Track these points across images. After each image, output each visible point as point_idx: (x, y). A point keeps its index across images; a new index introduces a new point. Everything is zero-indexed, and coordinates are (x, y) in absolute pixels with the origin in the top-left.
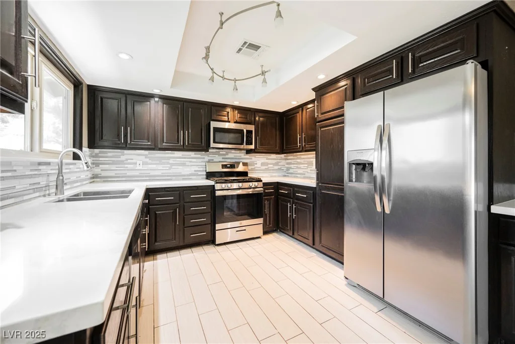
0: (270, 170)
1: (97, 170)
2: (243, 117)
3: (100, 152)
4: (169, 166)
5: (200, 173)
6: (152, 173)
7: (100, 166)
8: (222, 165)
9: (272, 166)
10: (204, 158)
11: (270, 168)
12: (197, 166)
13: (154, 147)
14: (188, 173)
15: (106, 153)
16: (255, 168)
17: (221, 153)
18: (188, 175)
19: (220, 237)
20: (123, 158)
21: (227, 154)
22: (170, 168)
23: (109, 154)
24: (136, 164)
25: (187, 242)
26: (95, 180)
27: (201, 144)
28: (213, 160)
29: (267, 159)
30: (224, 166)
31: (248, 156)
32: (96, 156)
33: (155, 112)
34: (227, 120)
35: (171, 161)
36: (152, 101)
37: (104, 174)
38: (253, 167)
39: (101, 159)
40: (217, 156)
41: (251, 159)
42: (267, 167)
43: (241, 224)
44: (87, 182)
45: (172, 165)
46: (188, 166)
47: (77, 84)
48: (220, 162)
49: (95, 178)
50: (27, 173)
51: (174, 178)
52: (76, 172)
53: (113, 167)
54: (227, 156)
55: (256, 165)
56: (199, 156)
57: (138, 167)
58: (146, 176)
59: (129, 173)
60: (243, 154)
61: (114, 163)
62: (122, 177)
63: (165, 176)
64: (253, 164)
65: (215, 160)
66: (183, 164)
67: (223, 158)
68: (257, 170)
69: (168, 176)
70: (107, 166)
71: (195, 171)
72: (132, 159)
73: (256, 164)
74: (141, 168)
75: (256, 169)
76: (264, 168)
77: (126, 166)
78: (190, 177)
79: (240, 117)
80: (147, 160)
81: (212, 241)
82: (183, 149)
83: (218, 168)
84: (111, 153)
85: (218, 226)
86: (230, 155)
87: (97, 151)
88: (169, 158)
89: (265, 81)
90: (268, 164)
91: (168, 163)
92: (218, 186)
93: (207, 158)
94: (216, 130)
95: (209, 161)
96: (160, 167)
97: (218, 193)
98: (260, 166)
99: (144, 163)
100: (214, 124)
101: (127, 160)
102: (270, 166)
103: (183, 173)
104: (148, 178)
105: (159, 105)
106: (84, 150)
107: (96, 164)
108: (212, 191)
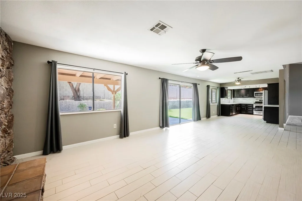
1: (234, 101)
13: (243, 97)
18: (251, 102)
25: (248, 113)
27: (252, 96)
30: (260, 100)
33: (243, 92)
36: (242, 90)
47: (231, 90)
49: (234, 102)
52: (231, 101)
62: (238, 102)
66: (250, 100)
71: (253, 101)
74: (241, 101)
80: (242, 99)
81: (252, 114)
82: (248, 97)
83: (259, 101)
84: (236, 98)
85: (254, 111)
93: (256, 99)
94: (255, 93)
100: (255, 92)
105: (244, 90)
106: (232, 98)
107: (234, 100)
108: (253, 105)
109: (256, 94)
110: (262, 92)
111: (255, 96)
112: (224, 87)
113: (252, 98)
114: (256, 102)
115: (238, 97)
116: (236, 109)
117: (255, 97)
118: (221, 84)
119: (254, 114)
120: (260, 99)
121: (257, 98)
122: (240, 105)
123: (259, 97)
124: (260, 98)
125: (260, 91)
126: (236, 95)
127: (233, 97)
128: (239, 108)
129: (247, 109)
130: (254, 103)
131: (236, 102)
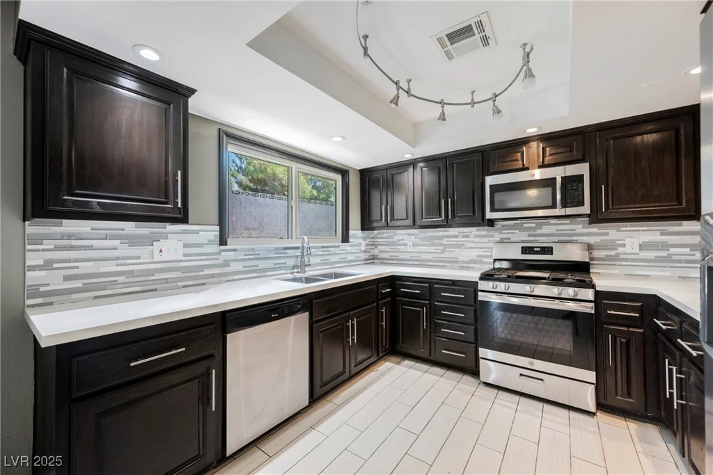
0: (680, 261)
2: (560, 150)
3: (378, 234)
4: (442, 248)
5: (485, 260)
6: (423, 257)
7: (379, 247)
8: (522, 247)
9: (687, 250)
10: (492, 236)
11: (675, 258)
12: (481, 248)
13: (413, 225)
14: (468, 259)
15: (383, 233)
16: (618, 255)
17: (525, 225)
18: (467, 262)
20: (396, 238)
21: (539, 226)
22: (442, 252)
23: (385, 235)
24: (406, 245)
26: (375, 261)
27: (473, 213)
28: (510, 239)
29: (662, 234)
30: (525, 250)
31: (595, 229)
34: (521, 166)
35: (444, 241)
36: (411, 169)
37: (384, 256)
38: (612, 253)
39: (379, 240)
40: (518, 231)
41: (607, 234)
42: (664, 254)
43: (532, 364)
44: (360, 263)
45: (446, 246)
46: (468, 248)
48: (523, 242)
50: (271, 256)
51: (448, 264)
52: (339, 254)
53: (387, 248)
54: (539, 231)
55: (620, 249)
56: (485, 232)
57: (409, 249)
58: (416, 260)
59: (402, 256)
60: (580, 226)
61: (388, 244)
62: (395, 260)
63: (436, 261)
64: (613, 245)
65: (513, 239)
66: (460, 246)
67: (529, 236)
68: (627, 260)
69: (440, 261)
70: (383, 247)
71: (478, 256)
72: (403, 240)
73: (624, 245)
74: (411, 250)
75: (622, 256)
76: (651, 255)
77: (398, 247)
78: (471, 265)
79: (551, 155)
82: (447, 224)
83: (514, 253)
85: (483, 352)
86: (547, 229)
87: (376, 232)
88: (442, 237)
90: (665, 246)
91: (441, 245)
92: (482, 285)
93: (498, 237)
94: (496, 189)
95: (502, 241)
96: (431, 249)
97: (480, 297)
98: (638, 251)
99: (415, 245)
100: (490, 180)
101: (399, 240)
102: (672, 250)
103: (461, 259)
104: (418, 263)
105: (418, 171)
106: (355, 232)
108: (476, 291)
109: (498, 197)
110: (538, 174)
111: (489, 215)
113: (472, 230)
115: (388, 227)
117: (491, 223)
119: (483, 378)
120: (523, 236)
121: (505, 233)
123: (520, 224)
124: (522, 229)
125: (525, 169)
129: (434, 326)
130: (486, 277)
131: (383, 262)
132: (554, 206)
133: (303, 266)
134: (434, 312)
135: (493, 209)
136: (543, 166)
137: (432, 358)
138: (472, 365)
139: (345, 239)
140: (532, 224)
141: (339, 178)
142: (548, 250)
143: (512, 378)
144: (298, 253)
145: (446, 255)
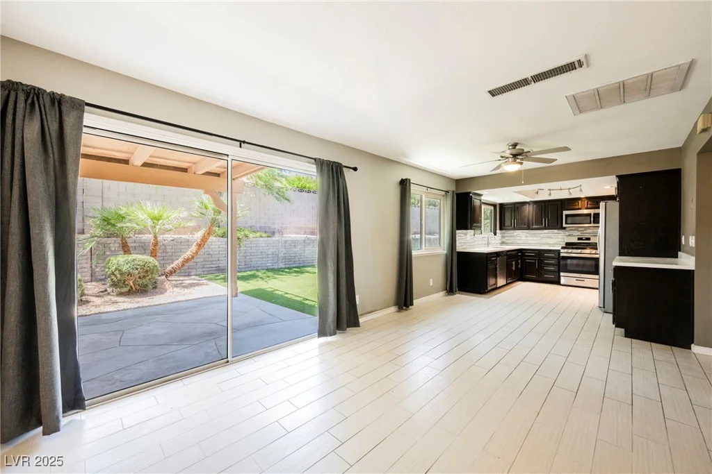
1: (504, 240)
2: (593, 203)
3: (506, 232)
4: (540, 238)
5: (561, 243)
6: (530, 242)
12: (559, 238)
13: (529, 228)
17: (579, 229)
18: (553, 244)
19: (563, 281)
20: (515, 234)
21: (586, 230)
24: (521, 237)
25: (543, 279)
27: (557, 225)
30: (579, 239)
32: (504, 233)
33: (529, 211)
34: (578, 208)
35: (541, 235)
36: (527, 205)
37: (507, 242)
40: (576, 232)
43: (581, 276)
46: (553, 238)
47: (495, 206)
48: (578, 236)
49: (503, 243)
57: (523, 239)
59: (518, 242)
61: (511, 236)
65: (574, 235)
66: (550, 237)
70: (508, 238)
71: (558, 241)
72: (520, 235)
77: (517, 238)
79: (590, 205)
80: (528, 235)
81: (558, 283)
82: (545, 228)
83: (574, 240)
84: (510, 232)
85: (562, 274)
86: (588, 231)
87: (504, 231)
89: (581, 190)
92: (562, 251)
93: (567, 233)
94: (567, 216)
95: (569, 235)
96: (535, 239)
97: (562, 255)
99: (526, 237)
100: (565, 213)
101: (517, 235)
103: (550, 243)
105: (531, 206)
106: (498, 231)
107: (503, 237)
108: (559, 254)
109: (569, 219)
110: (585, 211)
111: (564, 225)
112: (468, 191)
113: (556, 231)
114: (569, 245)
115: (514, 229)
116: (509, 266)
117: (565, 228)
118: (459, 182)
119: (562, 283)
120: (579, 233)
121: (571, 232)
122: (520, 254)
123: (577, 229)
124: (578, 231)
125: (580, 209)
126: (507, 222)
127: (501, 229)
128: (517, 264)
129: (541, 267)
130: (563, 248)
131: (507, 244)
132: (590, 223)
133: (488, 244)
134: (541, 262)
135: (566, 223)
136: (587, 208)
137: (540, 279)
138: (557, 280)
139: (495, 234)
140: (583, 229)
141: (492, 208)
142: (589, 239)
143: (574, 282)
144: (486, 239)
145: (542, 241)
